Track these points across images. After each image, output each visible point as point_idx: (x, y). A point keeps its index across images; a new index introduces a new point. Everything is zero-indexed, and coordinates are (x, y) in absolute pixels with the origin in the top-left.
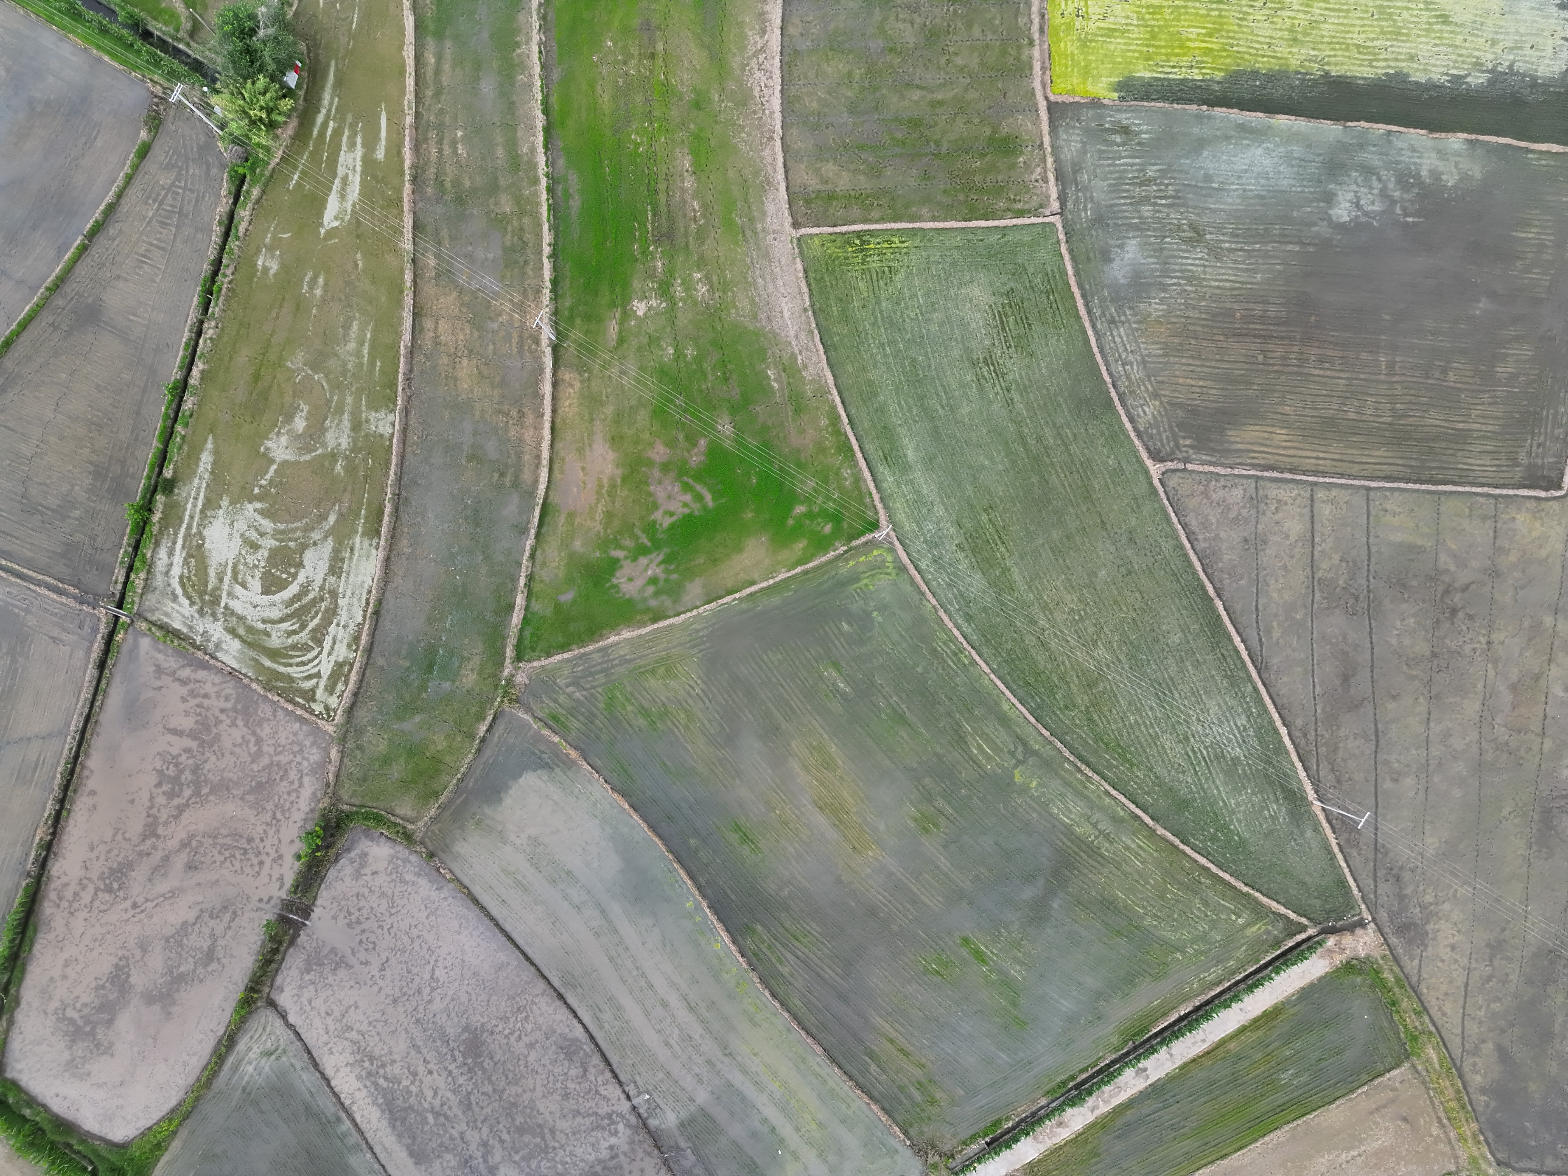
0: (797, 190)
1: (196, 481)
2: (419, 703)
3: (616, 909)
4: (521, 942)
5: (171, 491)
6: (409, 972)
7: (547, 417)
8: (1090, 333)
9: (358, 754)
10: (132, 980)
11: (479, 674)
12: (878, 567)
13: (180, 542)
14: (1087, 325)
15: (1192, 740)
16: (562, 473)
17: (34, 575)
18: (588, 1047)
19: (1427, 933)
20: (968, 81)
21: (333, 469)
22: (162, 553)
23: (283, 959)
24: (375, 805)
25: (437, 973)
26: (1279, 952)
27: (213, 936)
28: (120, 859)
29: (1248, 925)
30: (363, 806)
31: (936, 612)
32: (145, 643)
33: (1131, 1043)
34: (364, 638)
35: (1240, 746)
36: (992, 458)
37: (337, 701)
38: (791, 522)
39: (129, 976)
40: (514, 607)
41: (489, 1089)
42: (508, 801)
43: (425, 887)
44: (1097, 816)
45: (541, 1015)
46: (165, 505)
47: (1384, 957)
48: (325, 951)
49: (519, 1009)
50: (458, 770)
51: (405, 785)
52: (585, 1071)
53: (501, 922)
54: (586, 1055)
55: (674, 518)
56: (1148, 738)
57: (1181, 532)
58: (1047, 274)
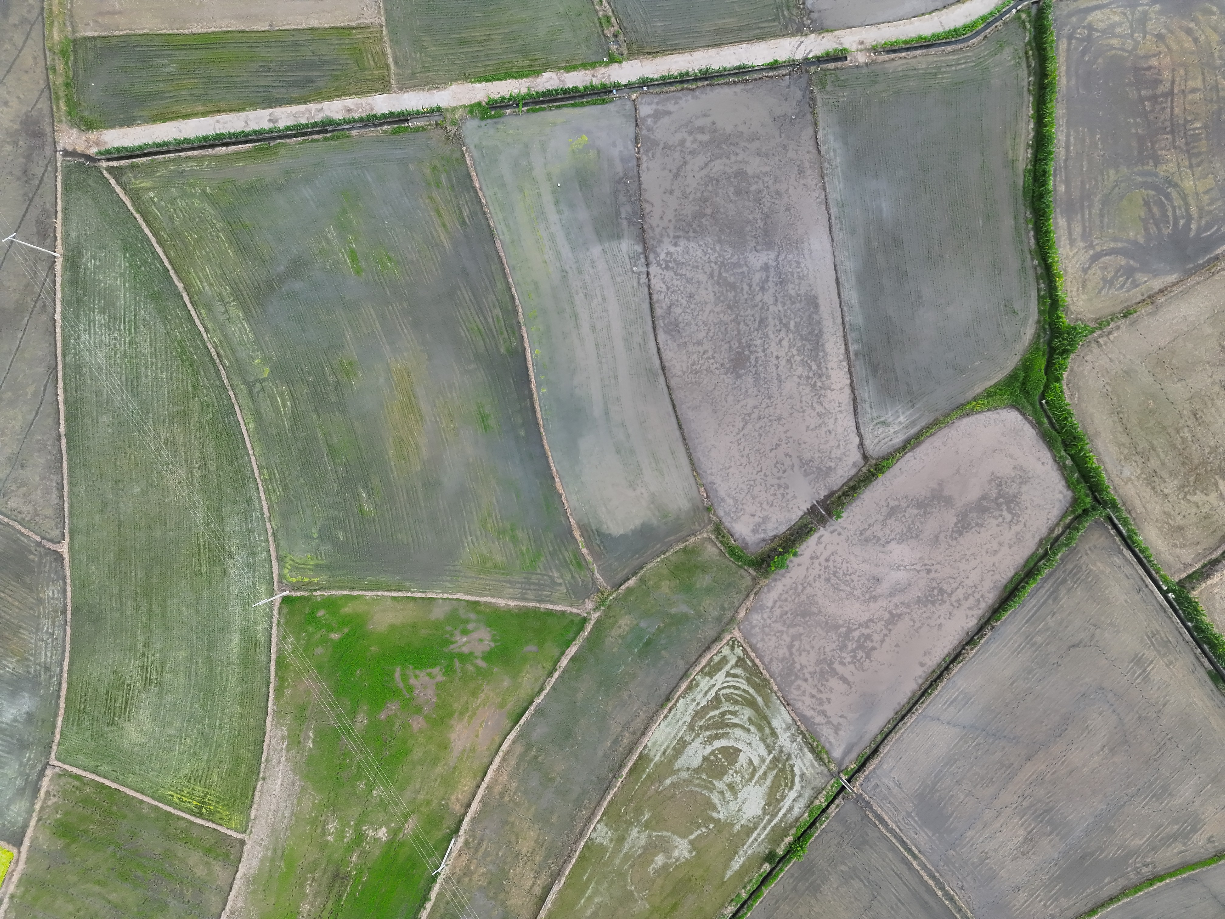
0: (231, 867)
1: (750, 852)
2: (667, 621)
3: (597, 411)
4: (673, 419)
5: (770, 853)
6: (760, 435)
7: (484, 785)
8: (66, 668)
9: (726, 606)
10: (954, 520)
11: (617, 622)
12: (297, 568)
13: (781, 814)
14: (65, 675)
15: (127, 340)
16: (493, 739)
17: (892, 838)
18: (660, 323)
19: (21, 123)
20: (70, 891)
21: (651, 817)
22: (796, 811)
23: (843, 485)
24: (731, 563)
25: (741, 425)
26: (134, 160)
27: (884, 524)
28: (924, 609)
29: (148, 189)
30: (739, 566)
31: (270, 517)
32: (837, 754)
33: (272, 144)
34: (684, 686)
35: (94, 320)
36: (179, 609)
37: (723, 650)
38: (346, 630)
39: (956, 524)
40: (571, 659)
41: (742, 326)
42: (637, 522)
43: (722, 489)
44: (222, 318)
45: (683, 361)
46: (779, 845)
47: (60, 121)
48: (812, 476)
49: (696, 373)
50: (662, 560)
51: (704, 568)
52: (670, 307)
53: (680, 440)
54: (664, 318)
55: (429, 670)
56: (159, 356)
57: (65, 494)
58: (78, 725)
